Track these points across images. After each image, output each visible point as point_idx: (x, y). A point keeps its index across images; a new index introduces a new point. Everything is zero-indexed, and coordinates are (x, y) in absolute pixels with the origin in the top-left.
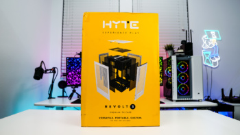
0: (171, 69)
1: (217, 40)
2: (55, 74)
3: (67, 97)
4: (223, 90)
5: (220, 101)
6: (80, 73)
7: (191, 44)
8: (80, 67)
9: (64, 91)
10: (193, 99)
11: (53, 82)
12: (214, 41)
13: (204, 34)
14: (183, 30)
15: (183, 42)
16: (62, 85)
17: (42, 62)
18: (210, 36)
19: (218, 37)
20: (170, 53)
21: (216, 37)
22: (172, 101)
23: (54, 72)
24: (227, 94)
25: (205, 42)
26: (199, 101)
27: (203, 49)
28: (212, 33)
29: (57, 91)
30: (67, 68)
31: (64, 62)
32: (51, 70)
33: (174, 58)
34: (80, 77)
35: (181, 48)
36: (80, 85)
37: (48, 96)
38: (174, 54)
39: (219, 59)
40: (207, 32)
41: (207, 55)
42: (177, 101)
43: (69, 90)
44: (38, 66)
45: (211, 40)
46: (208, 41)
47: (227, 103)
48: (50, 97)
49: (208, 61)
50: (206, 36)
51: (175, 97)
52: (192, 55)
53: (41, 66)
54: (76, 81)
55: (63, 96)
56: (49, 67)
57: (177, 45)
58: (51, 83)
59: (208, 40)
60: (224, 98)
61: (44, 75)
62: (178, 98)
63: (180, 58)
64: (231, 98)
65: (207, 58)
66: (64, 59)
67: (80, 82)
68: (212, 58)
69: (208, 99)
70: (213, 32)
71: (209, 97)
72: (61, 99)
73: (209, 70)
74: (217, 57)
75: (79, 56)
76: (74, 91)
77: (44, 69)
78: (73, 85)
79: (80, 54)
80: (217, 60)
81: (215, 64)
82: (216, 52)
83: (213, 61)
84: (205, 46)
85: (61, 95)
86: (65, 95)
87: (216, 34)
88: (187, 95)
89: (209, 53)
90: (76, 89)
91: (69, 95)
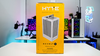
0: (71, 24)
1: (92, 11)
2: (23, 26)
3: (28, 35)
4: (93, 33)
5: (92, 37)
7: (80, 14)
9: (27, 33)
10: (80, 36)
11: (22, 29)
12: (91, 12)
13: (87, 8)
14: (78, 7)
15: (77, 12)
16: (26, 30)
17: (18, 21)
18: (89, 9)
19: (93, 10)
20: (71, 17)
21: (92, 10)
22: (71, 37)
23: (23, 25)
24: (95, 34)
26: (82, 38)
29: (24, 33)
30: (28, 24)
31: (27, 20)
32: (21, 24)
33: (73, 20)
34: (33, 27)
35: (76, 15)
37: (21, 35)
38: (73, 18)
39: (92, 19)
40: (88, 8)
41: (87, 18)
42: (73, 38)
43: (29, 32)
44: (16, 23)
45: (89, 11)
46: (88, 11)
47: (94, 38)
48: (22, 35)
49: (87, 20)
50: (87, 9)
51: (73, 36)
52: (81, 18)
53: (17, 23)
54: (32, 29)
55: (27, 35)
56: (21, 23)
57: (74, 14)
60: (93, 36)
61: (19, 27)
62: (74, 36)
63: (75, 20)
64: (96, 36)
65: (87, 19)
66: (27, 19)
68: (90, 19)
69: (87, 37)
70: (90, 8)
71: (87, 35)
72: (26, 36)
73: (88, 24)
74: (92, 18)
76: (31, 33)
77: (18, 24)
78: (31, 30)
81: (91, 21)
82: (91, 16)
83: (90, 20)
84: (87, 14)
85: (26, 34)
87: (92, 8)
88: (77, 35)
89: (88, 17)
90: (32, 32)
91: (29, 34)
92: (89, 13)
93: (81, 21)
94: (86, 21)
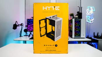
0: (72, 24)
1: (93, 11)
4: (94, 33)
5: (93, 38)
6: (33, 26)
7: (81, 14)
8: (33, 23)
9: (26, 33)
10: (81, 37)
11: (22, 30)
12: (92, 12)
13: (87, 8)
15: (78, 12)
16: (26, 31)
17: (16, 21)
18: (90, 9)
19: (93, 10)
20: (72, 17)
21: (92, 10)
22: (72, 38)
23: (22, 25)
24: (96, 35)
25: (88, 12)
26: (83, 38)
27: (87, 15)
28: (91, 8)
29: (23, 33)
30: (27, 24)
31: (26, 21)
32: (20, 25)
33: (74, 20)
34: (33, 28)
35: (77, 15)
36: (33, 31)
37: (20, 36)
38: (73, 18)
39: (93, 19)
40: (89, 7)
41: (88, 18)
42: (74, 38)
43: (28, 33)
44: (15, 23)
45: (90, 11)
47: (96, 39)
48: (21, 36)
51: (73, 36)
52: (82, 18)
54: (32, 29)
55: (26, 36)
56: (20, 23)
57: (75, 14)
58: (21, 30)
59: (89, 11)
60: (95, 37)
61: (17, 27)
63: (76, 20)
64: (97, 37)
65: (88, 19)
66: (26, 19)
67: (33, 29)
68: (91, 19)
69: (88, 37)
71: (88, 36)
72: (25, 37)
73: (89, 24)
75: (32, 18)
77: (17, 25)
78: (30, 31)
79: (33, 18)
80: (92, 20)
81: (92, 21)
82: (92, 17)
83: (91, 20)
84: (88, 14)
86: (27, 35)
87: (93, 8)
88: (78, 36)
89: (89, 17)
90: (31, 33)
91: (28, 35)
92: (90, 13)
93: (82, 21)
94: (87, 21)
